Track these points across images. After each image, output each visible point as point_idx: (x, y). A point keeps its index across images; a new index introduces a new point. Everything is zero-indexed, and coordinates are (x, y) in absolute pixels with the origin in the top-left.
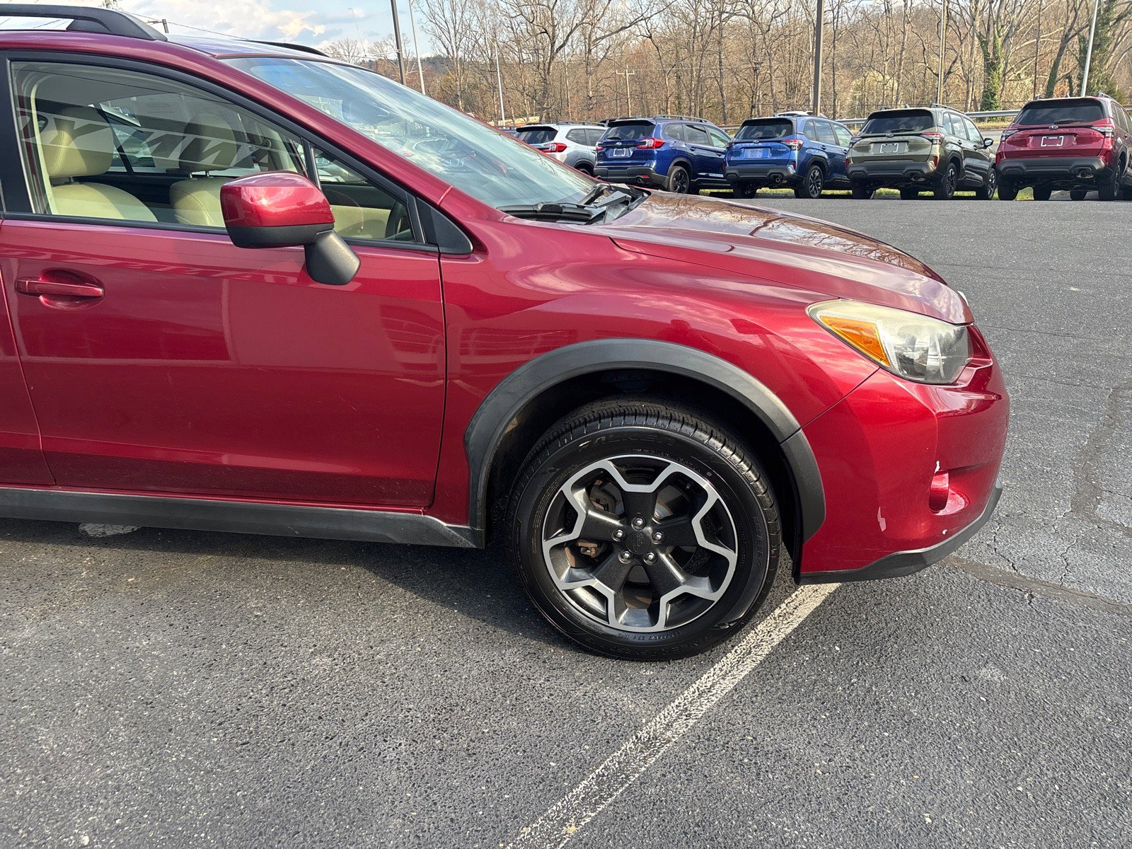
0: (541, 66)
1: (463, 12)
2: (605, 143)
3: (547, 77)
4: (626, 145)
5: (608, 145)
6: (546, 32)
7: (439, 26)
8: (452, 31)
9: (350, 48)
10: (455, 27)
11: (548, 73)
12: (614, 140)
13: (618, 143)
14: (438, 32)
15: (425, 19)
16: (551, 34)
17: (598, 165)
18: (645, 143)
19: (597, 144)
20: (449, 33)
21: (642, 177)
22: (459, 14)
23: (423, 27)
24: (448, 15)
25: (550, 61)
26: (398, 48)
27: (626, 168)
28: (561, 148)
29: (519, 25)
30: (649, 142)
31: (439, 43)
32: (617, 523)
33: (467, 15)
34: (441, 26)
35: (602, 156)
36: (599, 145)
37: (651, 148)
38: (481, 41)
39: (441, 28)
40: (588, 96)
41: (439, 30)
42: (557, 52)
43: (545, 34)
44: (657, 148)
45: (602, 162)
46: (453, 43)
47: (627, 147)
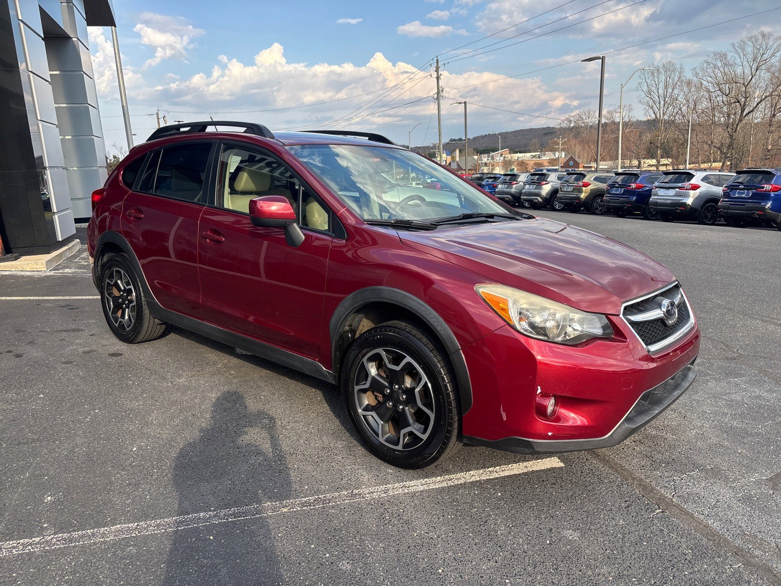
0: (730, 126)
1: (673, 90)
2: (730, 185)
3: (734, 134)
4: (748, 188)
5: (732, 188)
6: (738, 102)
7: (653, 100)
8: (662, 103)
9: (590, 115)
10: (664, 100)
11: (735, 131)
12: (738, 184)
13: (741, 187)
14: (651, 102)
15: (643, 95)
16: (742, 103)
17: (723, 201)
18: (763, 187)
19: (724, 186)
20: (660, 104)
21: (757, 213)
22: (670, 90)
23: (640, 100)
24: (661, 92)
25: (738, 123)
26: (599, 117)
27: (745, 205)
28: (695, 187)
29: (716, 97)
30: (767, 187)
31: (651, 111)
32: (386, 384)
33: (676, 92)
34: (654, 99)
35: (726, 195)
36: (725, 187)
37: (769, 191)
38: (684, 109)
39: (654, 101)
40: (767, 149)
41: (652, 102)
42: (745, 116)
43: (738, 103)
44: (773, 191)
45: (727, 200)
46: (661, 110)
47: (748, 190)
